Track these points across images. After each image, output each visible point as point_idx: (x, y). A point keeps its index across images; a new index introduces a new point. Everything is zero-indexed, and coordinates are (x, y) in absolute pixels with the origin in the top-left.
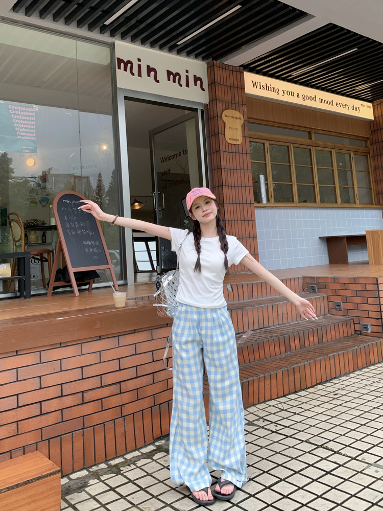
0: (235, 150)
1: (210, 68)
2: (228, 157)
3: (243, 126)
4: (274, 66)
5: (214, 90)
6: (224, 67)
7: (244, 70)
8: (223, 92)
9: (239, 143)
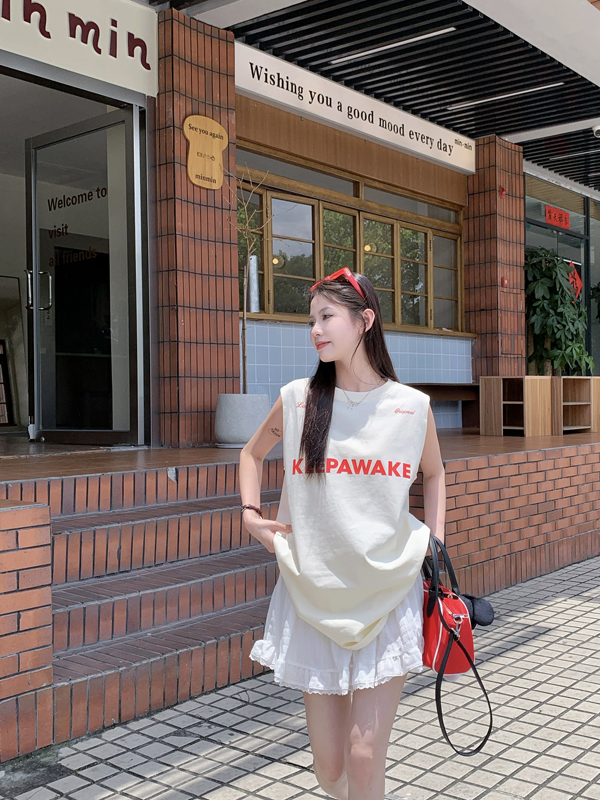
0: (207, 201)
1: (165, 23)
3: (227, 153)
4: (297, 40)
5: (169, 70)
6: (194, 26)
7: (236, 37)
8: (189, 78)
9: (216, 186)
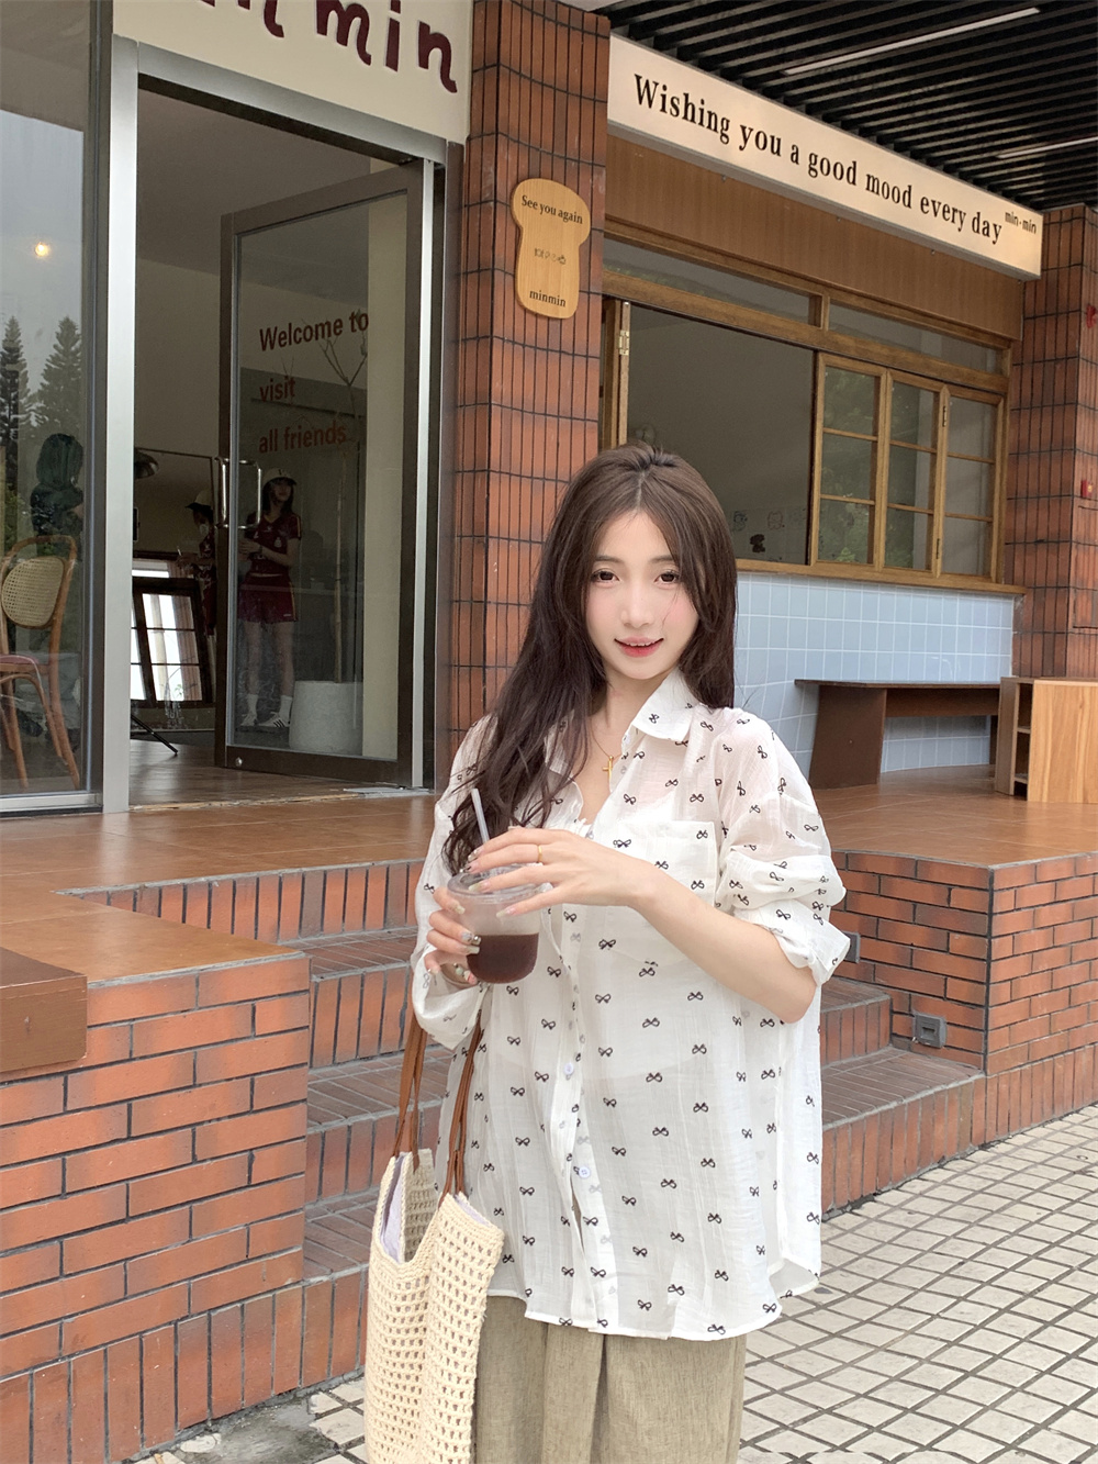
0: (547, 339)
2: (518, 363)
3: (587, 250)
7: (613, 28)
8: (525, 109)
9: (565, 313)
